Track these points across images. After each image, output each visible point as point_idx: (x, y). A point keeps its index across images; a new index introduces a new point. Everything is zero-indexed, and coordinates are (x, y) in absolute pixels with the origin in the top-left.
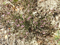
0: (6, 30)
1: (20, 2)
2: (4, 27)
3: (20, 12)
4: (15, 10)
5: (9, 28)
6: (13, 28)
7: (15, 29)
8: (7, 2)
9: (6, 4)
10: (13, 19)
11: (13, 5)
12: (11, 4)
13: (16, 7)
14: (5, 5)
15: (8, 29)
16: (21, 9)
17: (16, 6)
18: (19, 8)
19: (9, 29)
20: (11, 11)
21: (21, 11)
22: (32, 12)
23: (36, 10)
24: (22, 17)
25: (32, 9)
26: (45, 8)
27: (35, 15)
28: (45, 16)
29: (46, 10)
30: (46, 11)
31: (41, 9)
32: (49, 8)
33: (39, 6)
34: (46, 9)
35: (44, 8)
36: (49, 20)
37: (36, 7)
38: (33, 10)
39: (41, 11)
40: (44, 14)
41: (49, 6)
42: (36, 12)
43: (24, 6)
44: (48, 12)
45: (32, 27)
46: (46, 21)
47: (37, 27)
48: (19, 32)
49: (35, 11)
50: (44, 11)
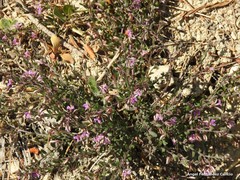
0: (14, 155)
1: (87, 18)
2: (6, 145)
3: (84, 66)
4: (60, 59)
5: (30, 147)
6: (53, 145)
7: (62, 153)
8: (21, 20)
9: (13, 28)
10: (53, 103)
11: (49, 33)
12: (41, 27)
13: (65, 45)
14: (11, 35)
15: (27, 153)
16: (90, 53)
17: (64, 37)
18: (80, 46)
19: (32, 154)
20: (39, 62)
21: (89, 64)
22: (146, 69)
23: (167, 57)
24: (97, 94)
25: (144, 53)
26: (210, 46)
27: (160, 81)
28: (210, 88)
29: (217, 58)
30: (215, 63)
31: (192, 52)
32: (229, 45)
33: (182, 36)
34: (213, 50)
35: (206, 47)
36: (229, 106)
37: (165, 40)
38: (153, 56)
39: (192, 62)
40: (207, 77)
41: (228, 39)
42: (165, 69)
43: (106, 37)
44: (226, 68)
45: (146, 142)
46: (213, 111)
47: (174, 141)
48: (81, 168)
49: (159, 64)
50: (207, 60)
